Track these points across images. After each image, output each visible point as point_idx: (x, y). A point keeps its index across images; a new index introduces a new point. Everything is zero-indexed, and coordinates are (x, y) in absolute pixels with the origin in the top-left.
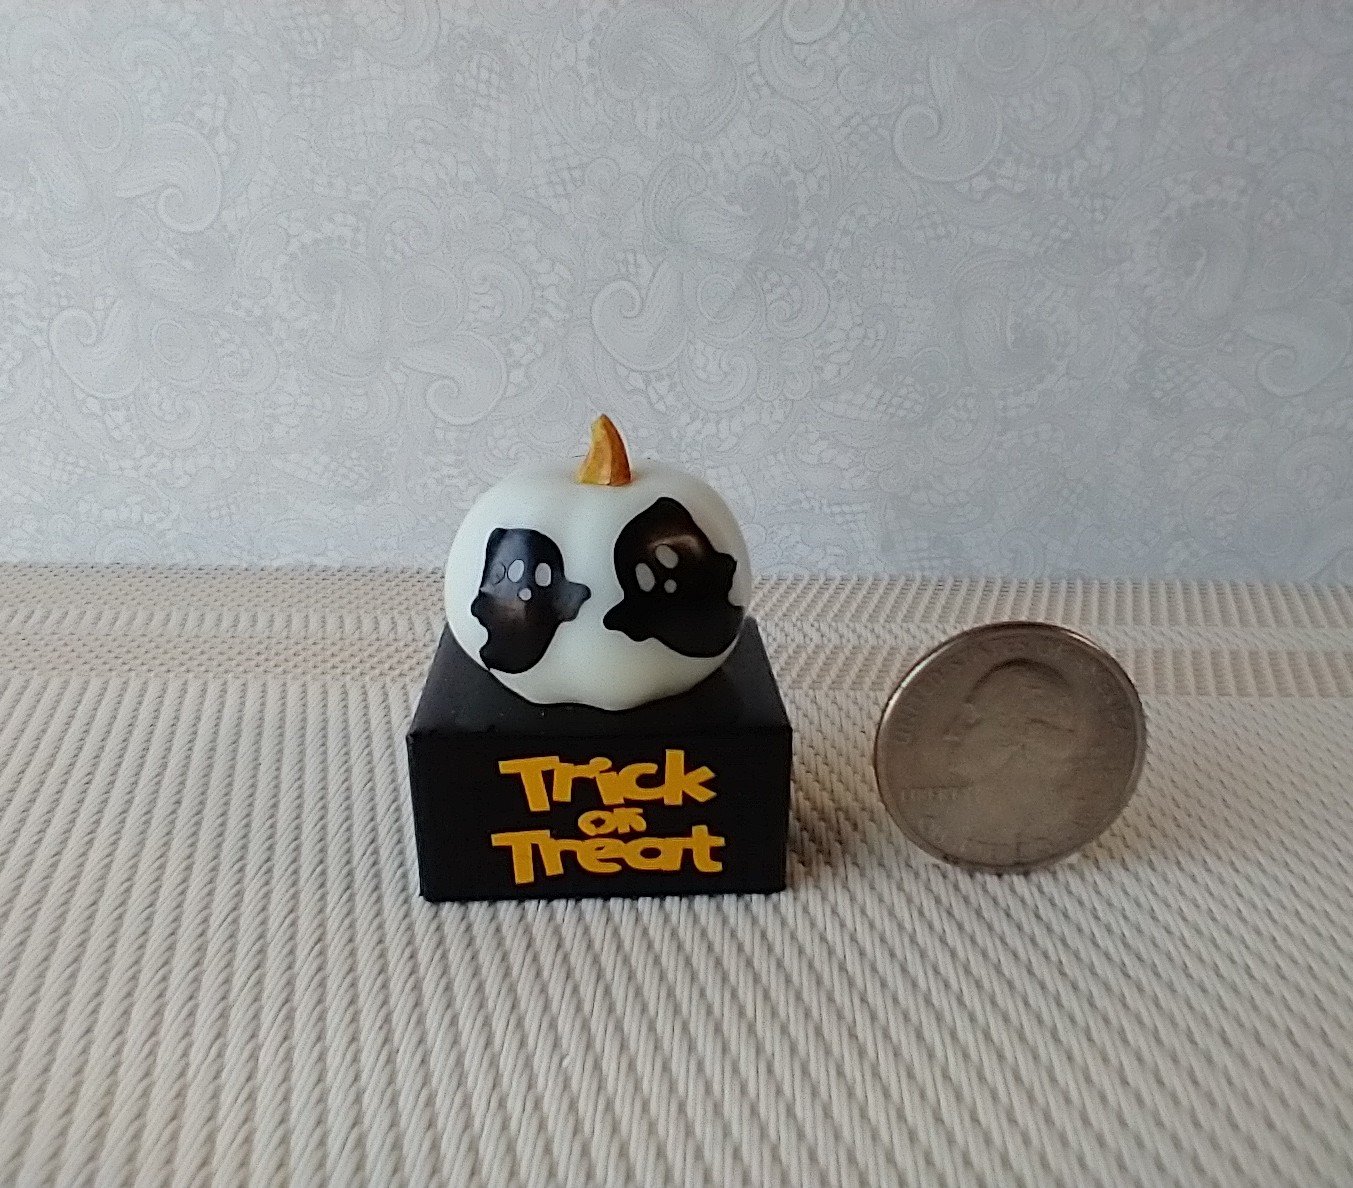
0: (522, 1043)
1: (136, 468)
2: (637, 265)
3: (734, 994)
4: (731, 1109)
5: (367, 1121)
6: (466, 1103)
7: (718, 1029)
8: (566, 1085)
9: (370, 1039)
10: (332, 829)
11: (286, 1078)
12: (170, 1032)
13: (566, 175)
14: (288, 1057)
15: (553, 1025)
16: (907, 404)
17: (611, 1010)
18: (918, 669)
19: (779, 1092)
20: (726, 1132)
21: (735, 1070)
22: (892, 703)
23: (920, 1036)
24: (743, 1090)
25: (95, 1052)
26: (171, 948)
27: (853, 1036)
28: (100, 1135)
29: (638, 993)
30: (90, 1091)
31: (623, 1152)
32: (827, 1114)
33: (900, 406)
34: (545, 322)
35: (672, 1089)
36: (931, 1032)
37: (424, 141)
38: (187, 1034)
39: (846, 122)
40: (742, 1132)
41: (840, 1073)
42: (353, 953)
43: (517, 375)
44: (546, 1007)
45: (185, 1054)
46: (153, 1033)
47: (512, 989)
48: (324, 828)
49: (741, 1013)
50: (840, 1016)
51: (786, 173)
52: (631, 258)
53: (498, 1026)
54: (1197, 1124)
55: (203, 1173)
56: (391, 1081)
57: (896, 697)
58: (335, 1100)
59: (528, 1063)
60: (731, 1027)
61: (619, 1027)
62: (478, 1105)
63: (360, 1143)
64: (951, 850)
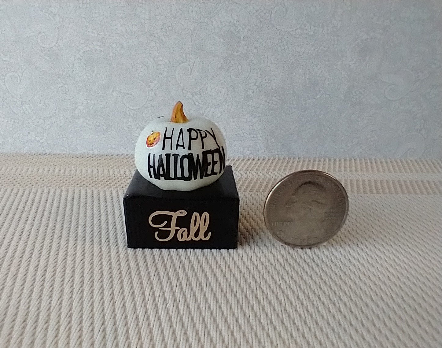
0: (154, 300)
2: (190, 58)
3: (220, 285)
4: (219, 320)
5: (106, 323)
6: (137, 318)
7: (215, 295)
8: (168, 313)
9: (107, 298)
10: (95, 234)
11: (81, 310)
12: (45, 296)
14: (82, 304)
15: (164, 294)
16: (275, 103)
17: (182, 289)
18: (278, 185)
19: (234, 314)
20: (217, 327)
21: (220, 308)
22: (269, 195)
23: (277, 298)
24: (223, 314)
25: (22, 302)
26: (46, 271)
27: (256, 297)
28: (24, 328)
29: (190, 284)
30: (21, 314)
31: (185, 333)
32: (249, 321)
33: (272, 103)
34: (161, 76)
35: (201, 314)
36: (281, 297)
37: (122, 18)
38: (51, 297)
39: (256, 12)
40: (222, 326)
41: (252, 309)
42: (102, 272)
43: (152, 93)
44: (162, 289)
45: (50, 303)
46: (40, 296)
47: (151, 283)
48: (93, 234)
49: (222, 290)
50: (253, 292)
51: (236, 28)
52: (187, 55)
53: (147, 294)
54: (363, 325)
55: (56, 339)
56: (114, 311)
57: (271, 193)
58: (96, 317)
59: (156, 306)
60: (218, 295)
61: (184, 295)
62: (141, 319)
63: (104, 330)
64: (288, 241)
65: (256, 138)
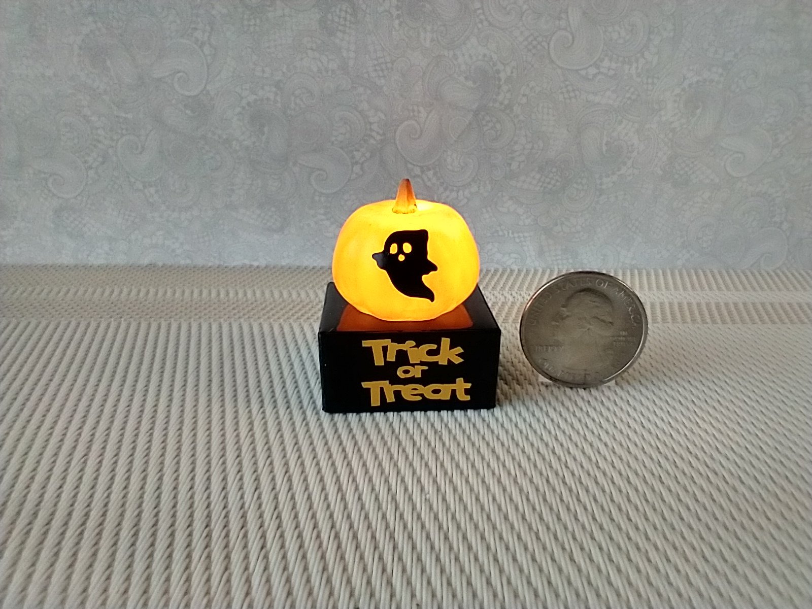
1: (161, 217)
2: (419, 112)
12: (215, 487)
13: (383, 66)
14: (276, 498)
15: (403, 481)
16: (553, 182)
21: (494, 499)
30: (181, 515)
33: (549, 183)
34: (372, 141)
37: (312, 49)
39: (526, 39)
43: (357, 169)
51: (495, 65)
52: (416, 108)
58: (302, 517)
60: (489, 480)
61: (435, 481)
65: (522, 239)
